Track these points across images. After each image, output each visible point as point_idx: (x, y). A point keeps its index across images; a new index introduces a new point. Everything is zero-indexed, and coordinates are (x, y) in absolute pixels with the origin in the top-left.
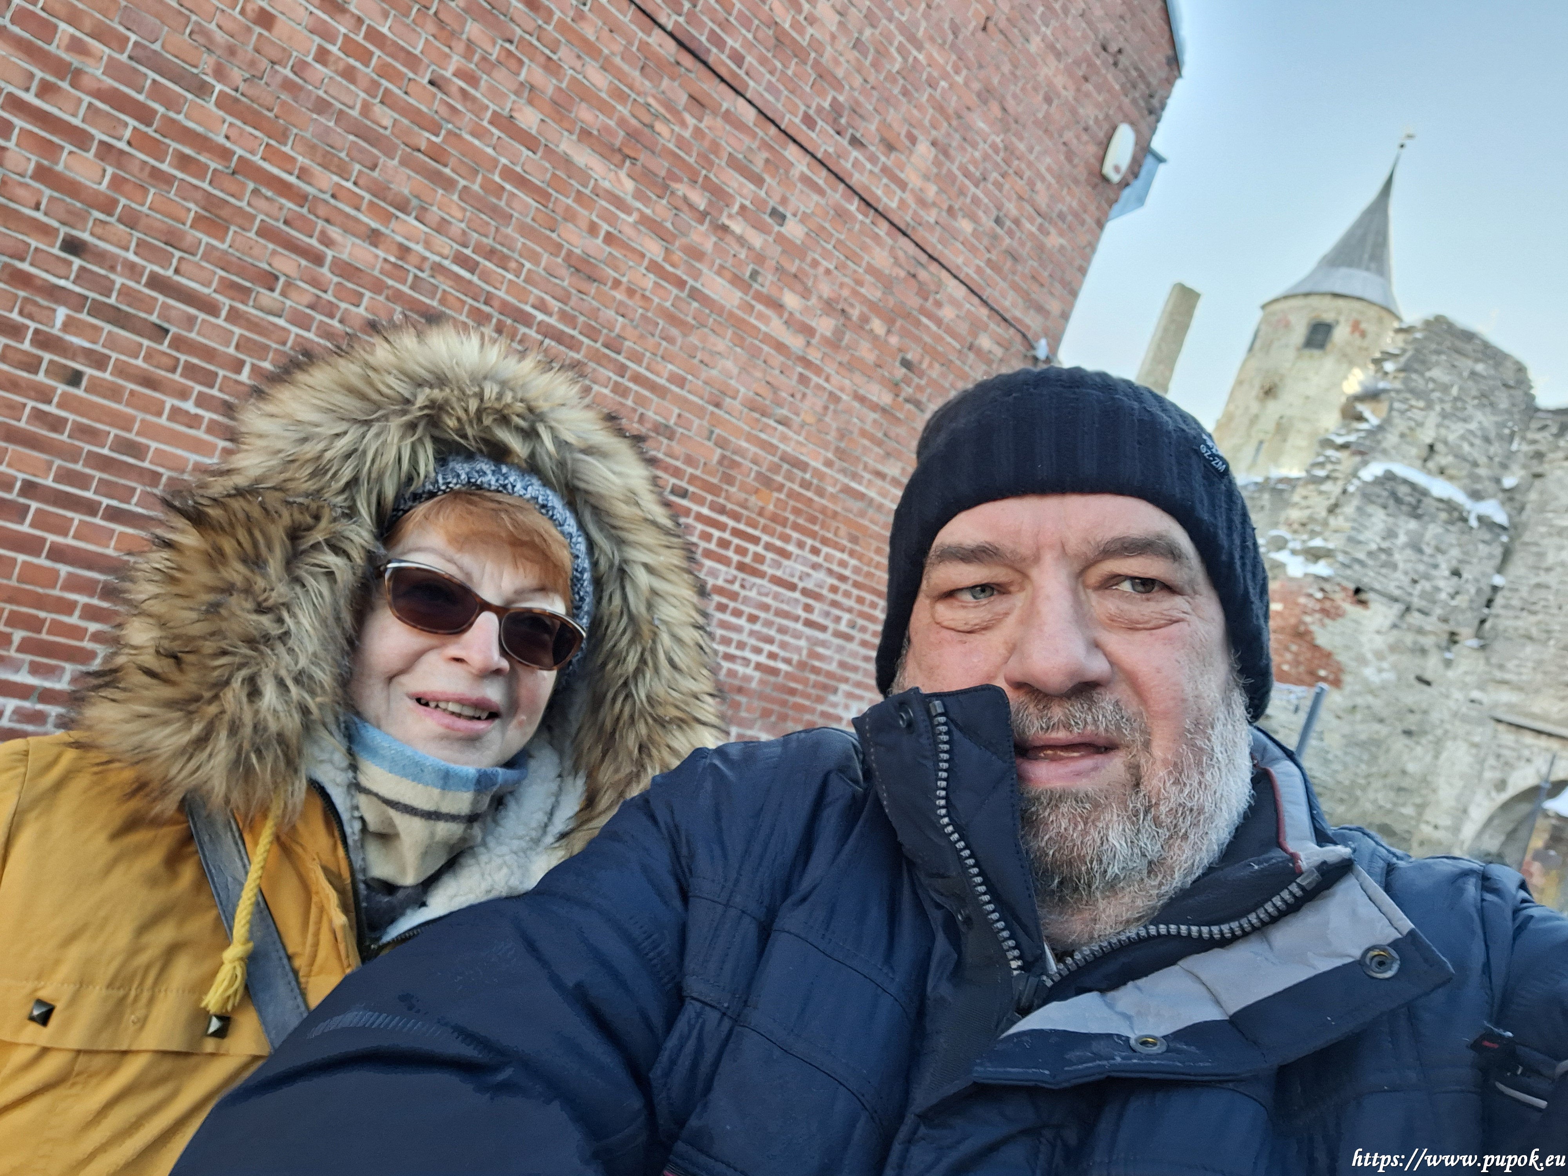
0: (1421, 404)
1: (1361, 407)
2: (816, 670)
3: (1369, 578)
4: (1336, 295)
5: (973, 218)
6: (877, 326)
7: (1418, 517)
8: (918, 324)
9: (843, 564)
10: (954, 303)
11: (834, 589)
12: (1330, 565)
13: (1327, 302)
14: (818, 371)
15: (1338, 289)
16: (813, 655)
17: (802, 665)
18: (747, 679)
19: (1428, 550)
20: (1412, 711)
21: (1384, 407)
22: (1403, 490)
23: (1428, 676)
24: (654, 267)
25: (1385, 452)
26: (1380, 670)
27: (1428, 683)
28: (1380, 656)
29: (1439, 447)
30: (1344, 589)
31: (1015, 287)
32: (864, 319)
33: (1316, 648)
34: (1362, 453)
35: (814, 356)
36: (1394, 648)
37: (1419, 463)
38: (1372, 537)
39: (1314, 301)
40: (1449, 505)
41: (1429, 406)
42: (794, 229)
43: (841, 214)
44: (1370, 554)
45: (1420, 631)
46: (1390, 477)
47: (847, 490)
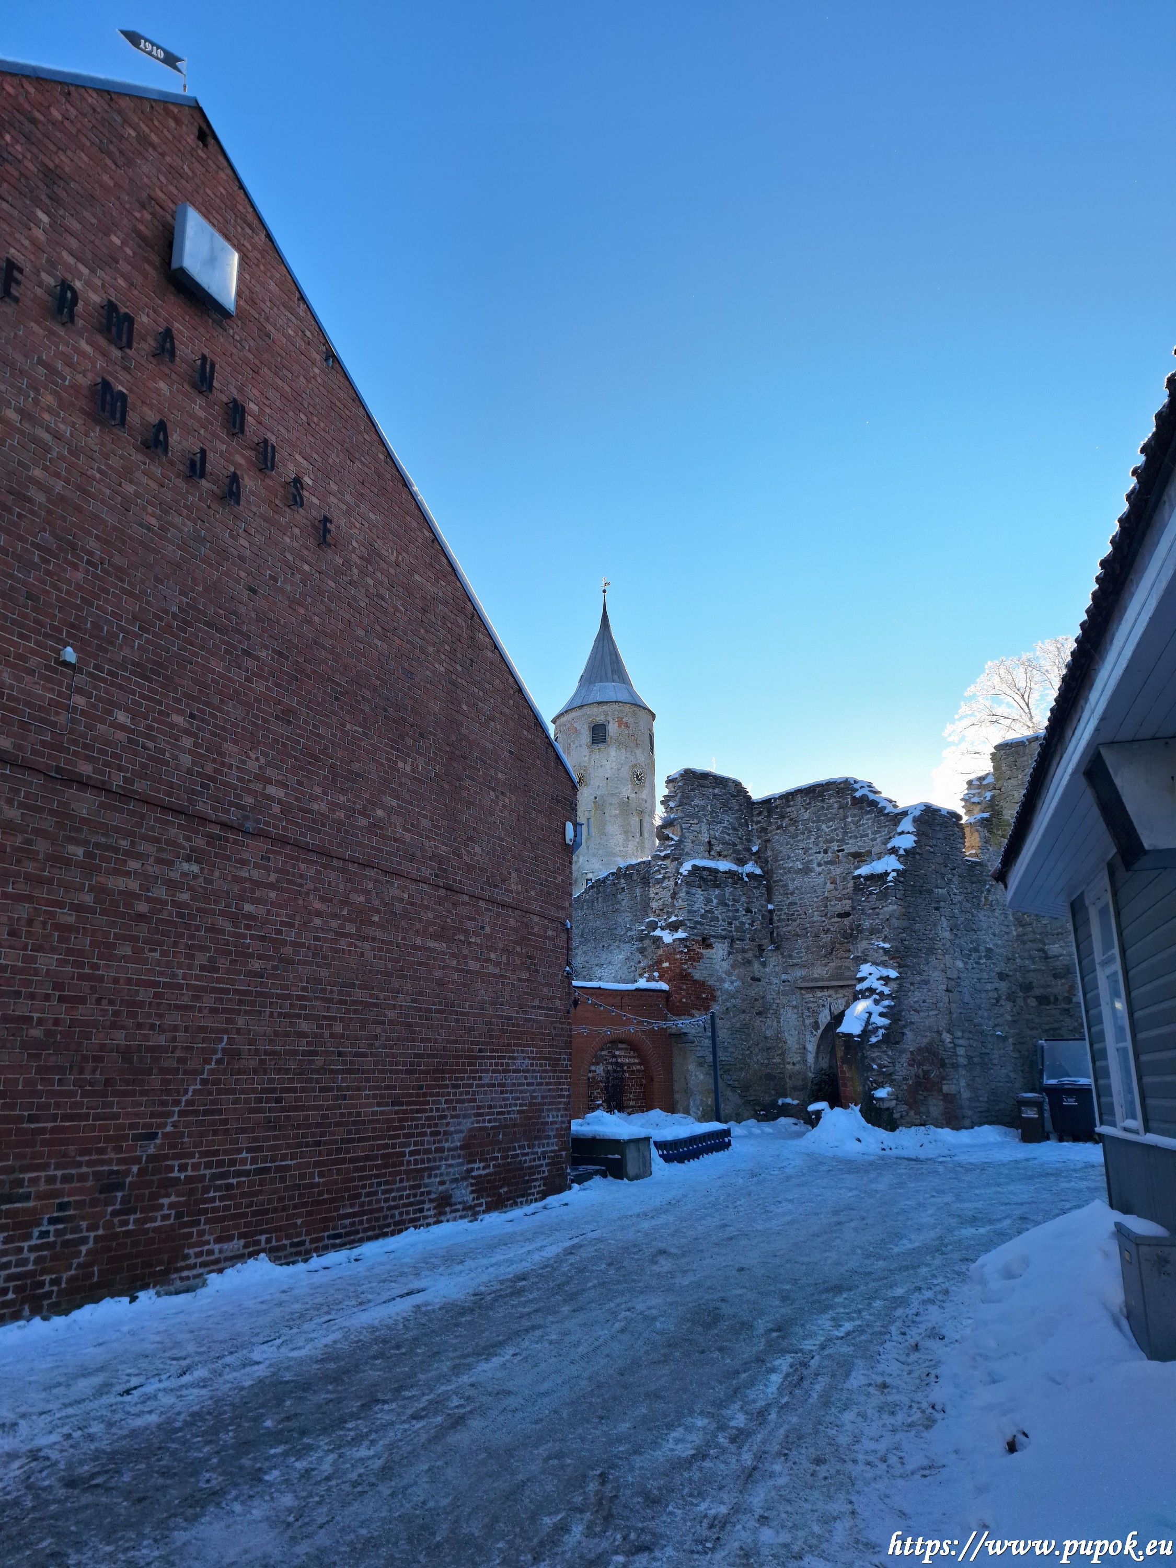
0: (696, 821)
1: (666, 832)
2: (535, 1104)
3: (707, 930)
4: (599, 703)
5: (534, 888)
6: (518, 949)
7: (718, 886)
8: (529, 939)
9: (532, 1052)
10: (537, 924)
11: (532, 1065)
12: (685, 931)
13: (595, 709)
14: (505, 977)
15: (599, 698)
16: (533, 1098)
17: (531, 1104)
18: (516, 1119)
19: (730, 903)
20: (756, 1000)
21: (678, 828)
22: (705, 873)
23: (757, 975)
24: (457, 970)
25: (687, 854)
26: (732, 982)
27: (759, 980)
28: (729, 974)
29: (713, 841)
30: (697, 941)
31: (553, 905)
32: (514, 948)
33: (695, 982)
34: (676, 859)
35: (504, 972)
36: (733, 966)
37: (706, 854)
38: (700, 906)
39: (587, 710)
40: (730, 873)
41: (700, 821)
42: (488, 929)
43: (498, 915)
44: (702, 916)
45: (744, 951)
46: (695, 867)
47: (526, 1020)
